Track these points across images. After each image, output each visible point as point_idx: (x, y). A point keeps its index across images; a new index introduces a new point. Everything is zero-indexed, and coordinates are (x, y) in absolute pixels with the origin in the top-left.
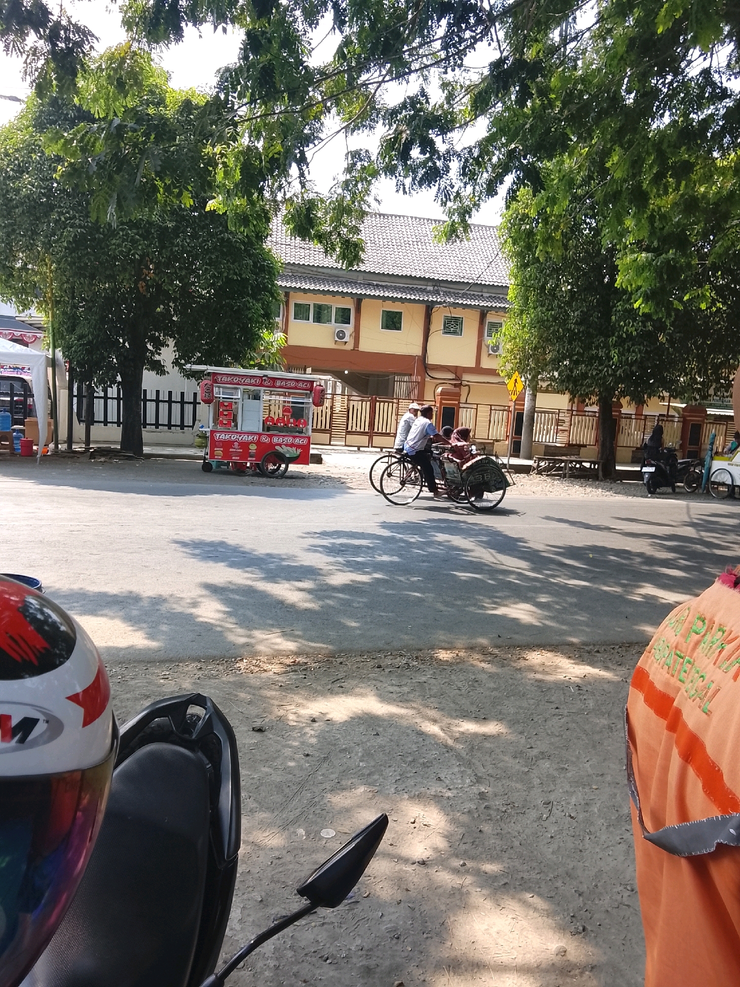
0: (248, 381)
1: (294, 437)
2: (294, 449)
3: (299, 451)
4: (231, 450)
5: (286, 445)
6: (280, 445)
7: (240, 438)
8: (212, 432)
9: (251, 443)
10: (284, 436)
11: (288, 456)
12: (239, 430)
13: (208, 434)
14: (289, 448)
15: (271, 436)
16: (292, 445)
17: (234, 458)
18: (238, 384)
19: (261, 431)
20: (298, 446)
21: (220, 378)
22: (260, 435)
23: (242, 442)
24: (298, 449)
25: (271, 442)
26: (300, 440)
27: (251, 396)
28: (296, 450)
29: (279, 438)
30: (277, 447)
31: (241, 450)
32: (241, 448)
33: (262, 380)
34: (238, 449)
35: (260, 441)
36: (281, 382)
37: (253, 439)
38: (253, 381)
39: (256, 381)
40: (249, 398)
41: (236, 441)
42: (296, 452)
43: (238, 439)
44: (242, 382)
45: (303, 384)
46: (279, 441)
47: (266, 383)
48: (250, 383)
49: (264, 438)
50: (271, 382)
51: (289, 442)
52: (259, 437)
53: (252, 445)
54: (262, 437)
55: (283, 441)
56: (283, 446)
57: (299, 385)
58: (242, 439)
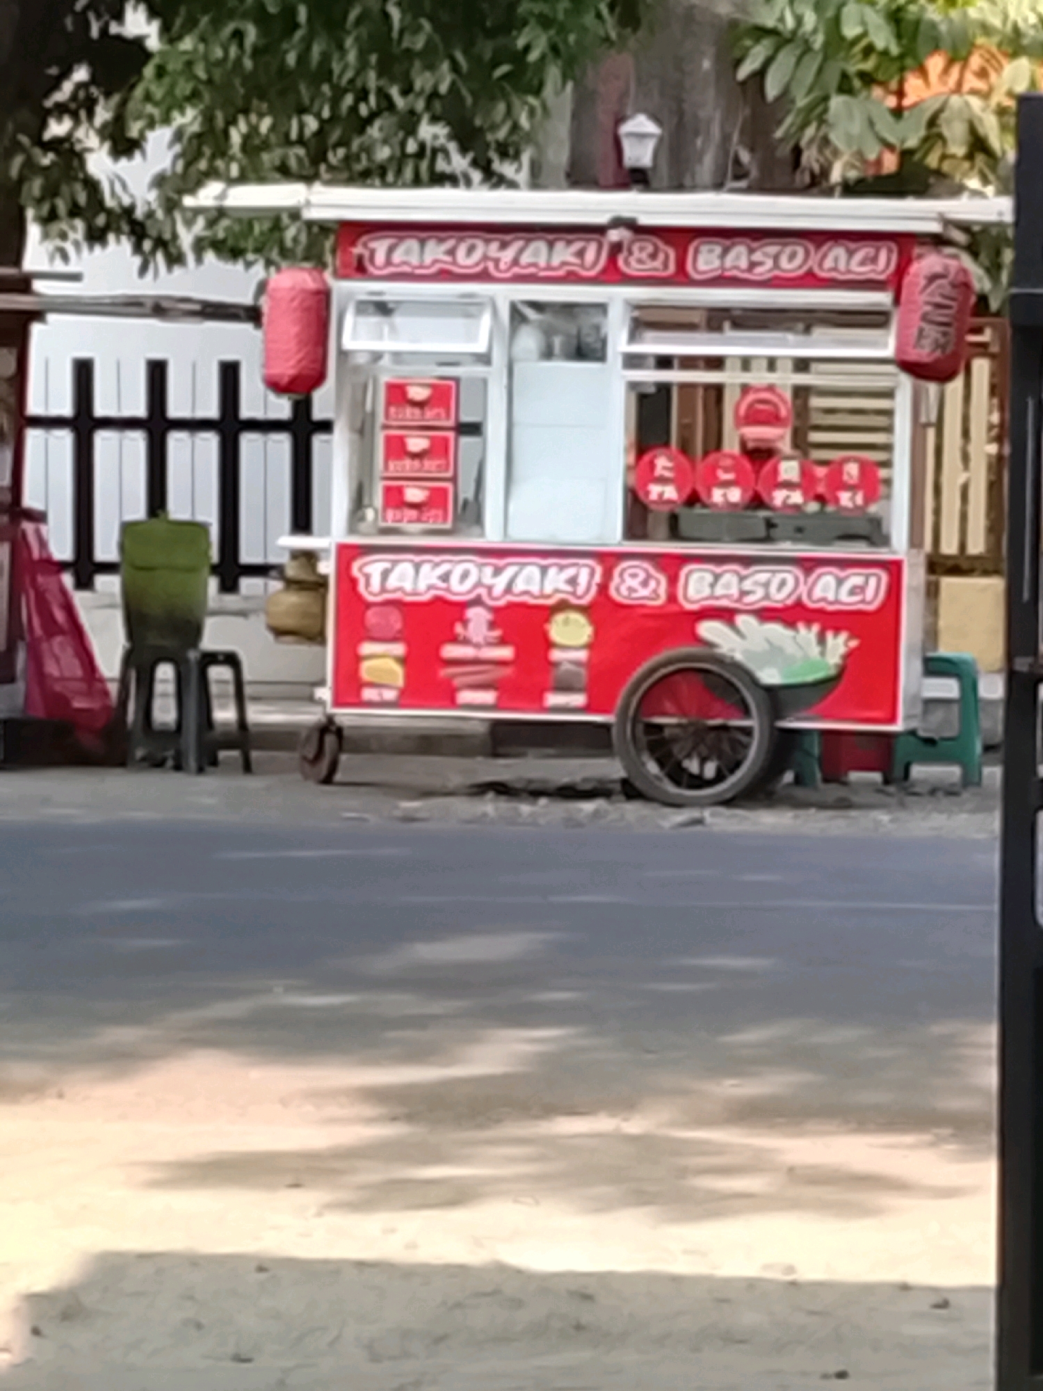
0: (536, 253)
1: (808, 565)
2: (807, 634)
3: (839, 645)
4: (451, 651)
5: (766, 614)
6: (726, 615)
7: (500, 583)
8: (347, 554)
9: (563, 606)
10: (747, 561)
11: (770, 676)
12: (492, 535)
13: (327, 567)
14: (776, 629)
15: (671, 566)
16: (793, 614)
17: (465, 696)
18: (483, 276)
19: (614, 538)
20: (832, 620)
21: (380, 247)
22: (608, 560)
23: (511, 606)
24: (829, 635)
25: (672, 598)
26: (840, 582)
27: (557, 342)
28: (821, 640)
29: (717, 577)
30: (709, 629)
31: (506, 653)
32: (502, 642)
33: (616, 248)
34: (490, 644)
35: (613, 592)
36: (726, 251)
37: (569, 588)
38: (564, 254)
39: (581, 254)
40: (548, 354)
41: (477, 602)
42: (823, 654)
43: (490, 589)
44: (502, 266)
45: (851, 253)
46: (719, 591)
47: (640, 261)
48: (549, 268)
49: (634, 576)
50: (667, 257)
51: (780, 597)
52: (607, 575)
53: (566, 622)
54: (621, 575)
55: (744, 593)
56: (741, 620)
57: (828, 263)
58: (508, 590)
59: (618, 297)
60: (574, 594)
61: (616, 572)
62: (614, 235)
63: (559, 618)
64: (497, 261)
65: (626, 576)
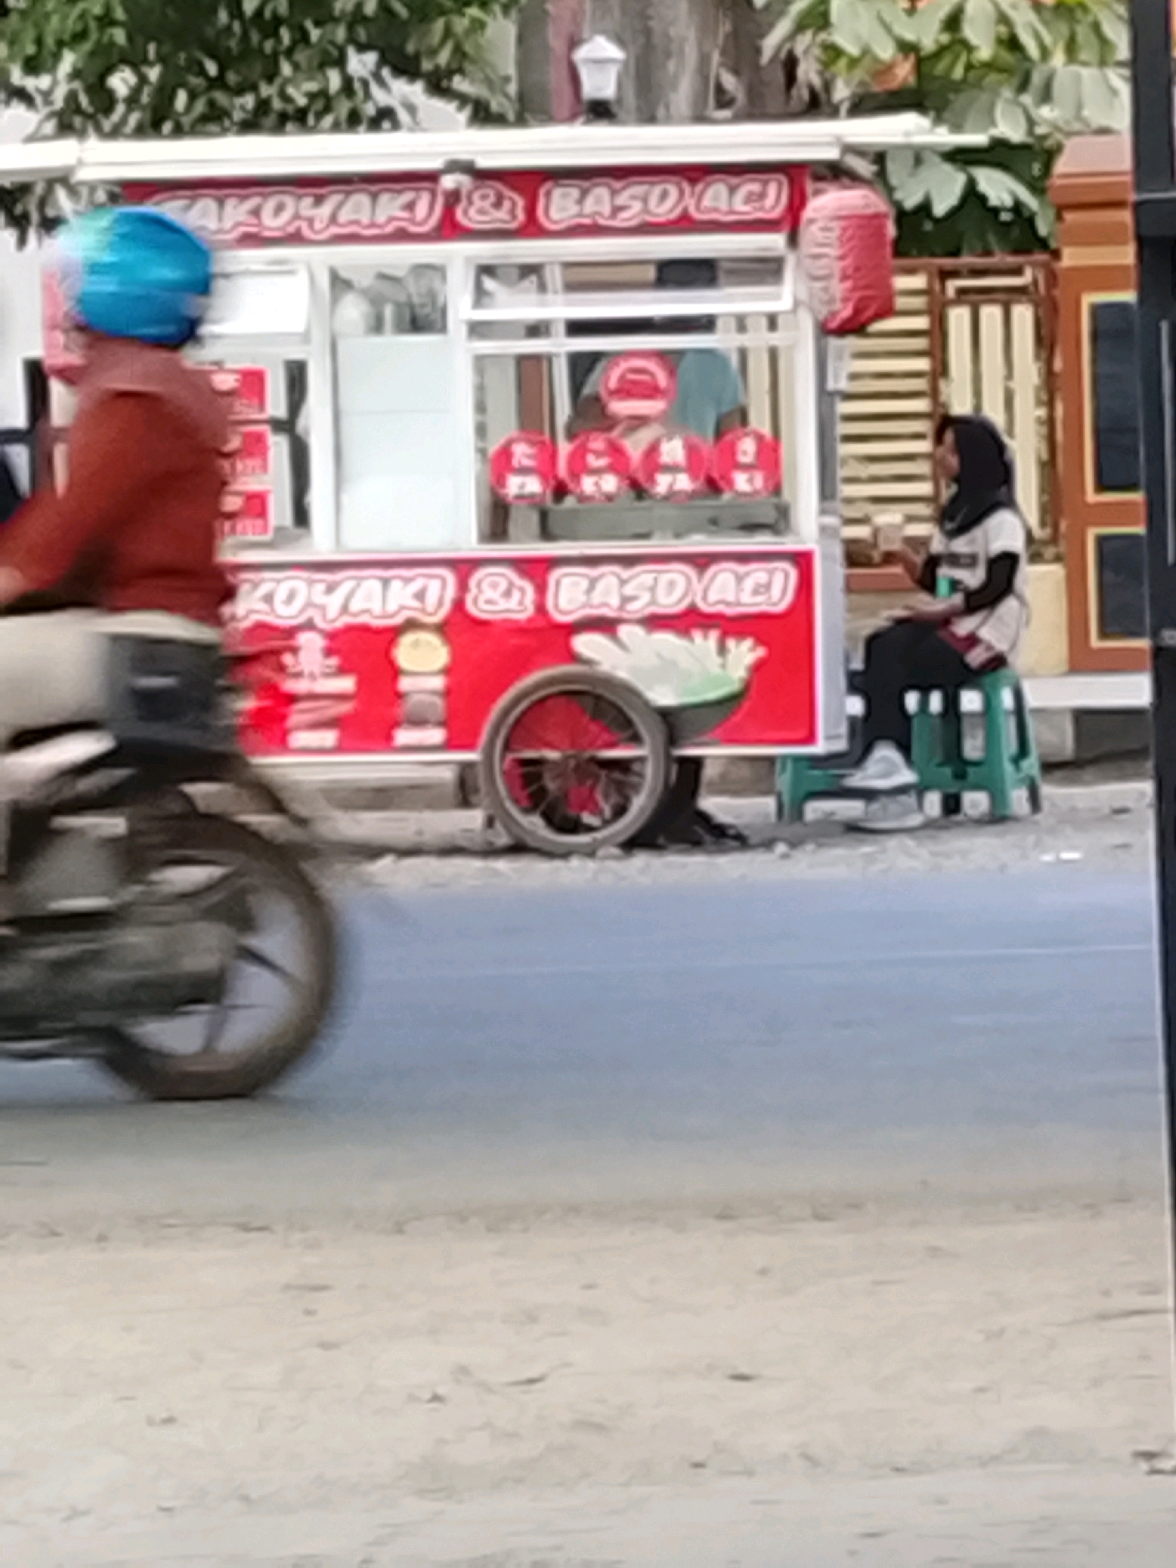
0: (357, 208)
1: (702, 562)
2: (705, 643)
3: (744, 654)
5: (655, 622)
6: (605, 625)
7: (334, 602)
9: (411, 625)
10: (629, 561)
11: (663, 696)
12: (322, 546)
14: (667, 639)
15: (538, 571)
16: (688, 621)
17: (301, 739)
18: (295, 238)
19: (468, 542)
20: (732, 626)
22: (464, 568)
23: (350, 629)
24: (731, 643)
25: (541, 608)
26: (740, 579)
27: (388, 312)
28: (722, 650)
29: (593, 583)
30: (585, 644)
31: (346, 684)
32: (342, 671)
33: (453, 198)
34: (326, 675)
35: (470, 607)
36: (584, 193)
37: (416, 604)
38: (390, 207)
39: (410, 207)
40: (377, 326)
41: (309, 626)
42: (723, 666)
43: (323, 608)
44: (318, 226)
45: (732, 190)
46: (597, 597)
47: (481, 212)
48: (373, 225)
49: (494, 586)
50: (514, 204)
51: (670, 602)
52: (463, 586)
53: (416, 644)
54: (479, 585)
55: (626, 600)
56: (623, 631)
57: (707, 202)
58: (345, 609)
59: (459, 255)
60: (423, 611)
61: (473, 583)
62: (448, 182)
63: (407, 640)
64: (311, 221)
65: (485, 586)
